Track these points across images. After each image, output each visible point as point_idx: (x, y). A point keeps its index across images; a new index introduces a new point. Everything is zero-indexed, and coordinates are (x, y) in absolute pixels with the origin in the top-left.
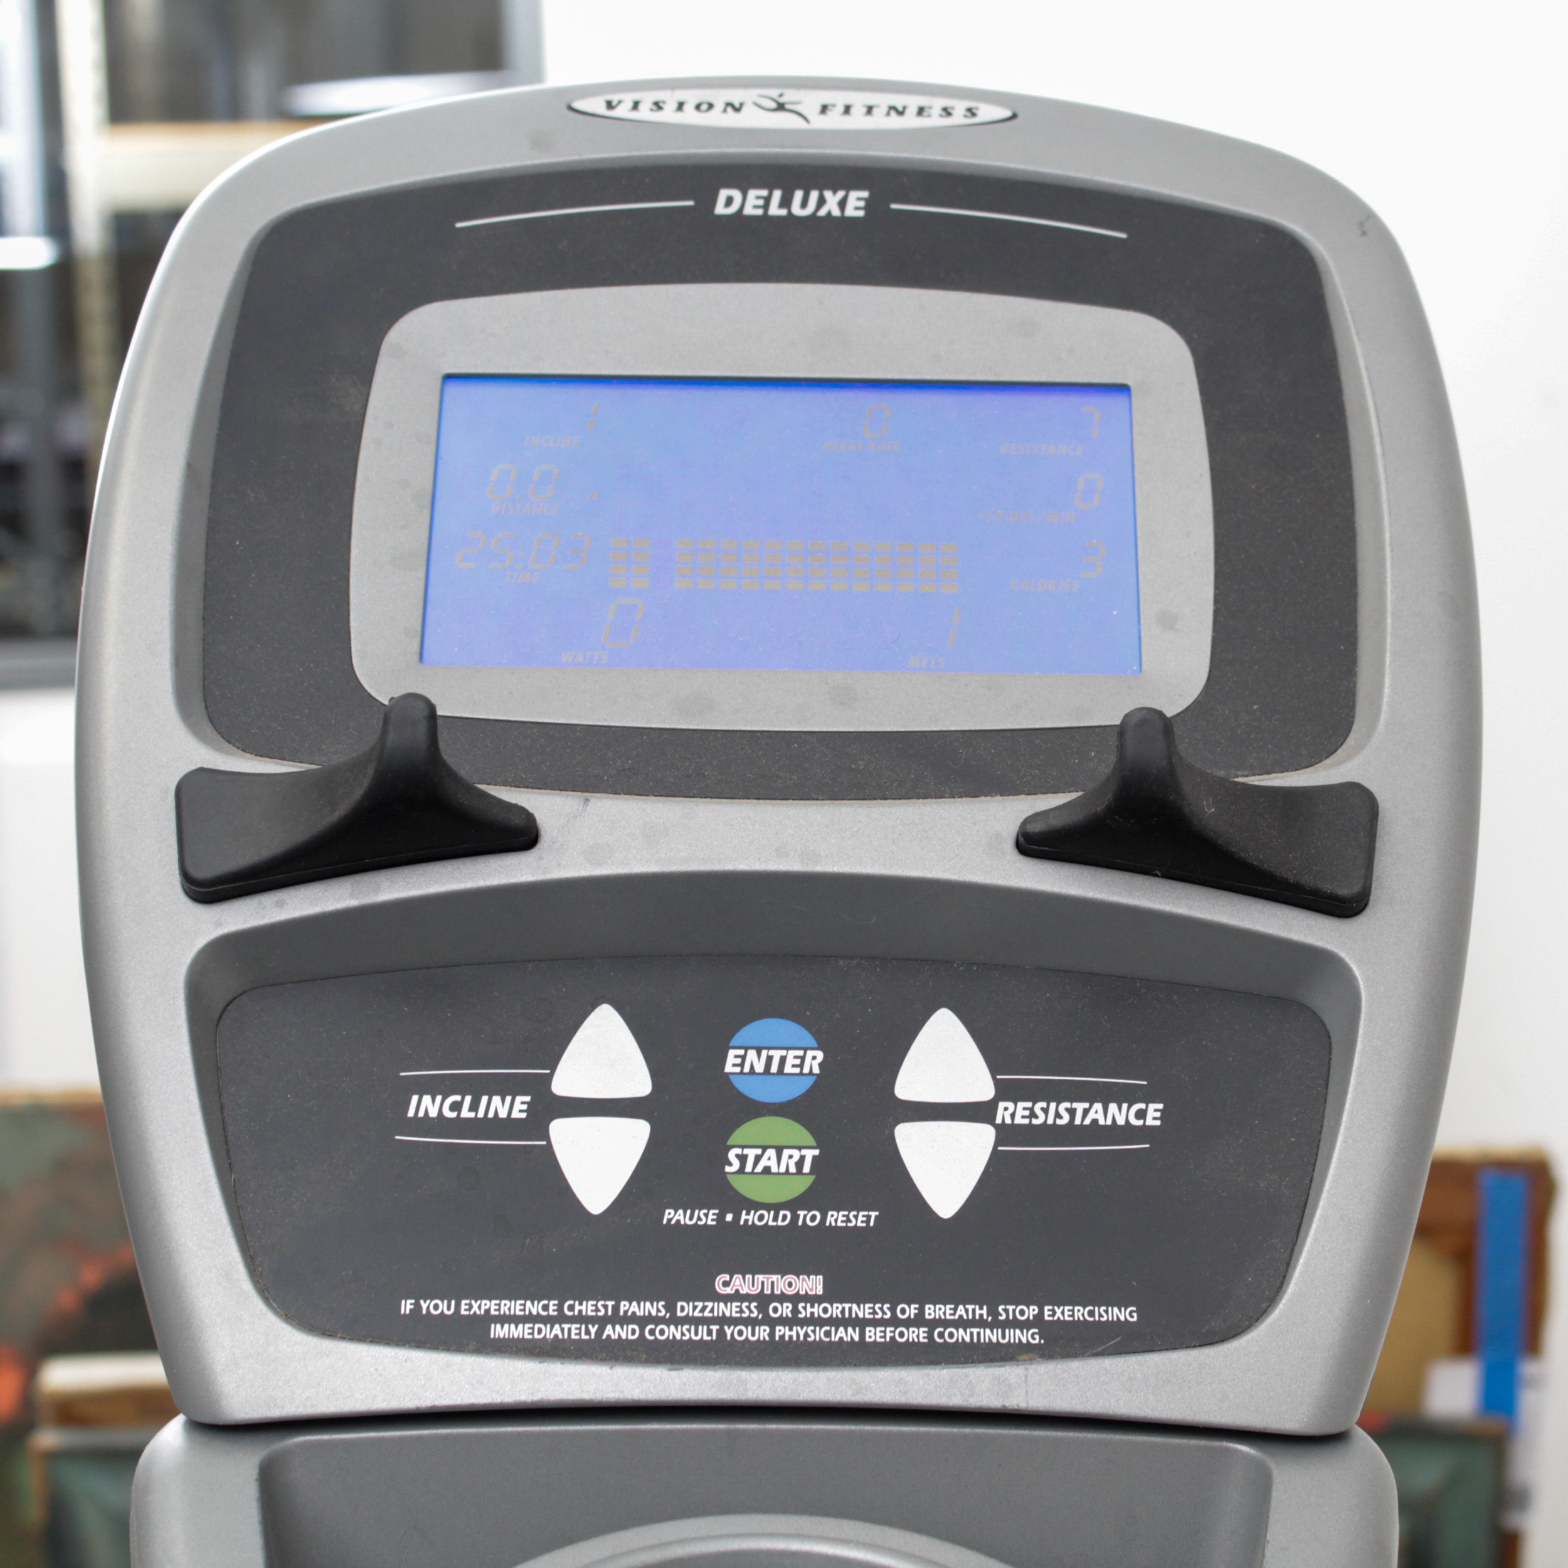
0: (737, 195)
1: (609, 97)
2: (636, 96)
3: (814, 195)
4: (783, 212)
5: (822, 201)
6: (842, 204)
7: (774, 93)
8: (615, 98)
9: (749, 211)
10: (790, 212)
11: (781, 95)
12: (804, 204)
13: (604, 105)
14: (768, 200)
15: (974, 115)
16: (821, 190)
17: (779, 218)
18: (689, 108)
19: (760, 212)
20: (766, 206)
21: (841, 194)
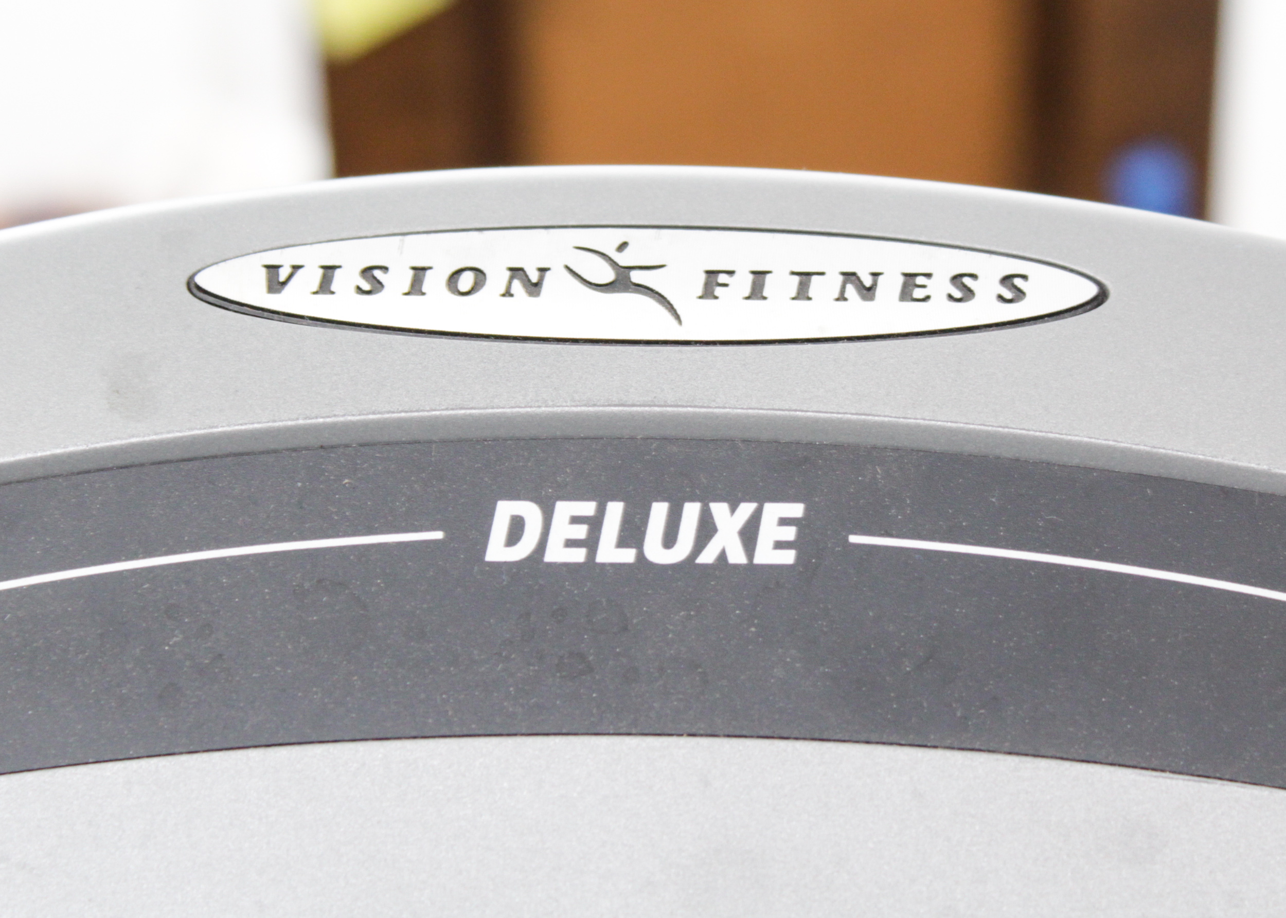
0: (530, 511)
1: (272, 258)
2: (328, 254)
3: (691, 511)
4: (628, 556)
5: (707, 529)
6: (749, 534)
7: (607, 240)
8: (285, 259)
9: (556, 554)
10: (641, 556)
11: (623, 246)
12: (670, 540)
13: (262, 276)
14: (595, 523)
15: (1020, 294)
16: (705, 498)
17: (618, 568)
18: (435, 282)
19: (578, 555)
20: (591, 543)
21: (746, 509)
